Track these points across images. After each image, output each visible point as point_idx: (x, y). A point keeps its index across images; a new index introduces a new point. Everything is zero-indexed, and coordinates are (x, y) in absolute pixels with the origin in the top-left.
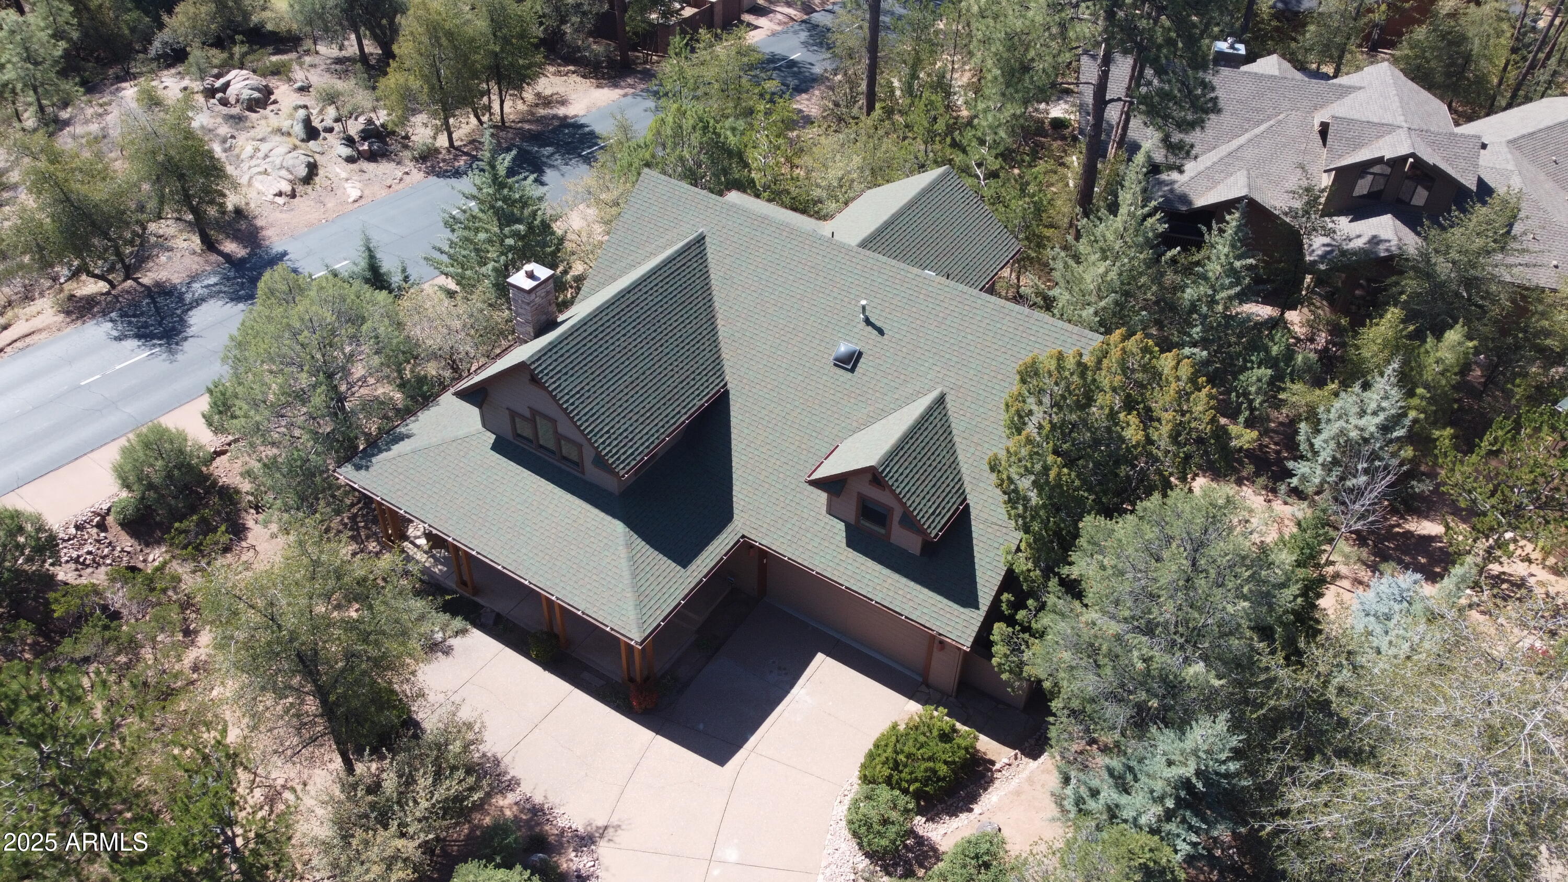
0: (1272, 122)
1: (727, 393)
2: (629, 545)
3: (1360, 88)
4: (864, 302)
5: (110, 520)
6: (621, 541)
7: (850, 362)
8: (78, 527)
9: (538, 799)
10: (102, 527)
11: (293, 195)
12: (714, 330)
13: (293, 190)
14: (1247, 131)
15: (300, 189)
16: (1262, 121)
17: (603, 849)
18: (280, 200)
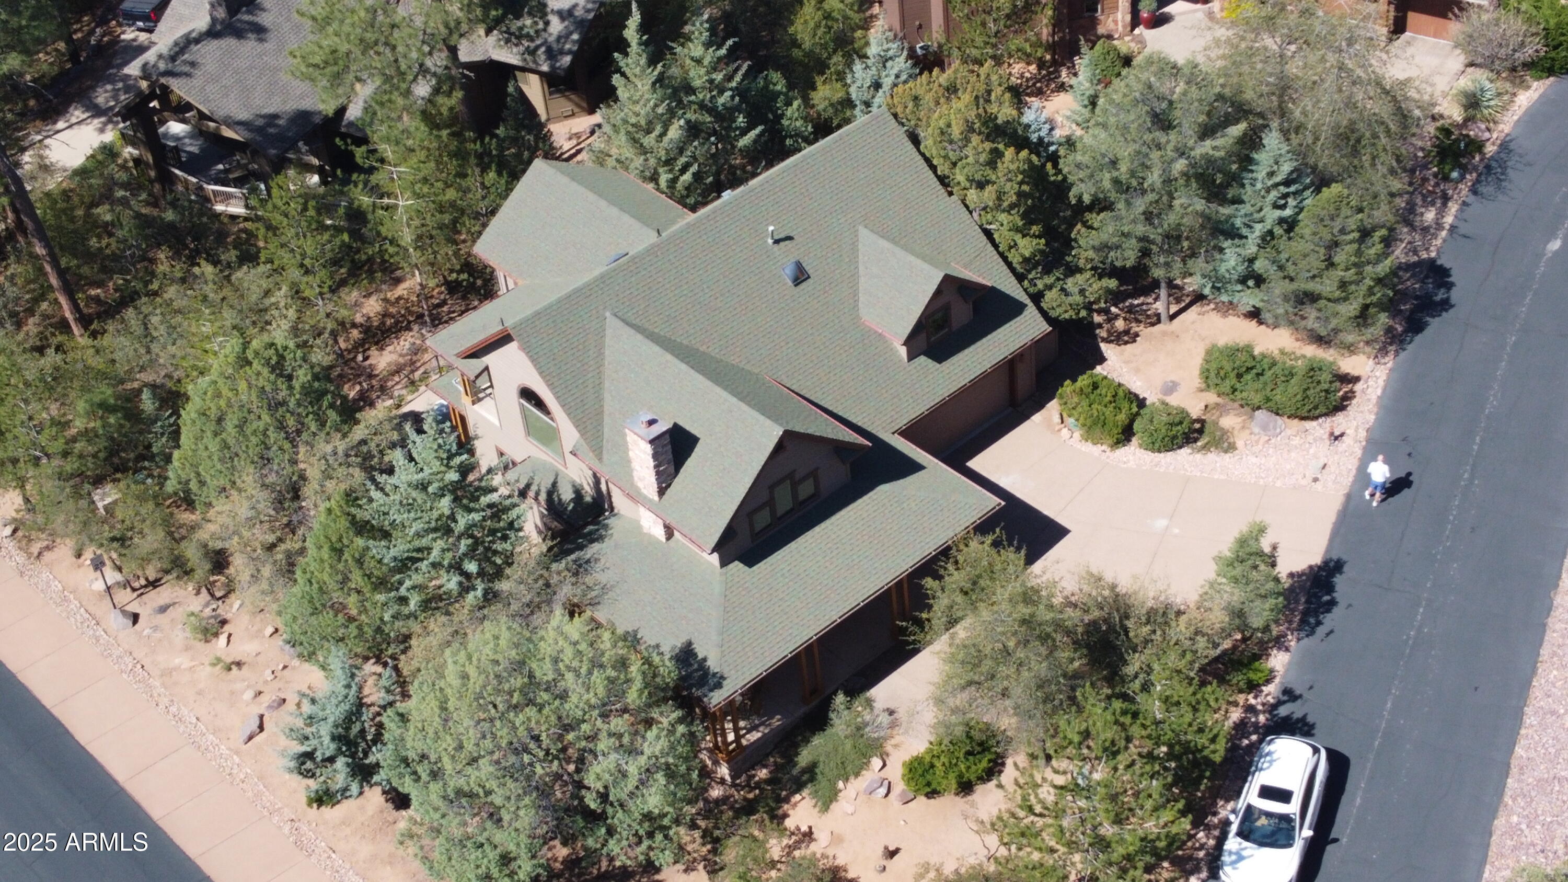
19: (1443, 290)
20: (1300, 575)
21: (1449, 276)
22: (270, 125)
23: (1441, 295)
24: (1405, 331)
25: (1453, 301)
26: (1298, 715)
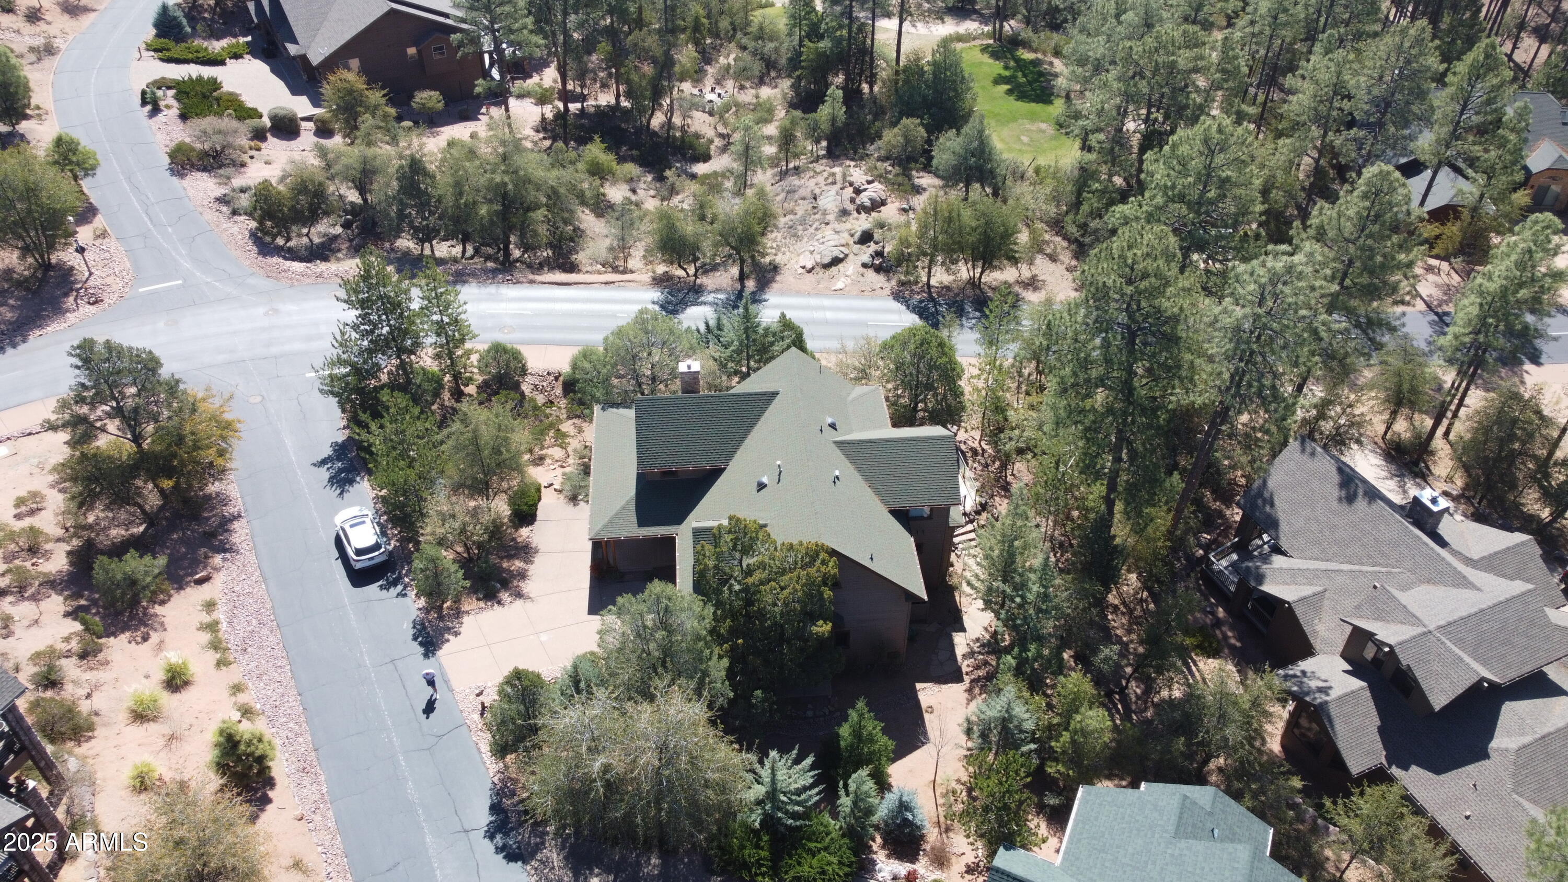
0: (1383, 570)
1: (723, 470)
2: (628, 502)
3: (1479, 589)
4: (778, 462)
5: (561, 379)
6: (628, 498)
7: (761, 486)
8: (549, 374)
9: (529, 573)
10: (556, 379)
11: (810, 271)
12: (743, 438)
13: (813, 268)
14: (1362, 564)
15: (818, 269)
16: (1379, 565)
17: (519, 603)
18: (801, 271)
19: (500, 844)
20: (443, 643)
21: (505, 857)
22: (1265, 501)
23: (499, 839)
24: (500, 802)
25: (487, 841)
26: (392, 589)
